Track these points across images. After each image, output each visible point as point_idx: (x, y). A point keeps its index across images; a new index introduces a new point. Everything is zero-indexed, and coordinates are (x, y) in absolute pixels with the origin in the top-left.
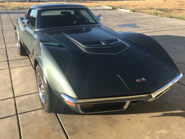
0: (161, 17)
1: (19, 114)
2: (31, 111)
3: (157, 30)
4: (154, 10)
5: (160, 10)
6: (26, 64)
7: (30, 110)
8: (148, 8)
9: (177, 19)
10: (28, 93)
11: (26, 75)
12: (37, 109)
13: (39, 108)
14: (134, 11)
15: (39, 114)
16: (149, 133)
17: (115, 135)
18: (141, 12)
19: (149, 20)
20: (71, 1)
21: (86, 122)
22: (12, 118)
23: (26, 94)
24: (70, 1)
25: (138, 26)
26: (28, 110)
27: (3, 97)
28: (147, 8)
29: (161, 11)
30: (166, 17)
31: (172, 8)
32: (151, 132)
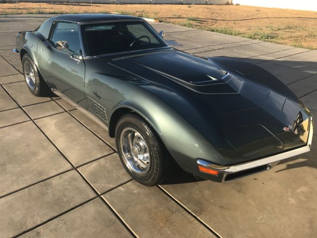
0: (200, 30)
1: (101, 195)
2: (117, 187)
3: (206, 49)
4: (185, 19)
5: (194, 20)
6: (56, 110)
7: (115, 186)
8: (176, 17)
9: (221, 33)
10: (93, 159)
11: (69, 128)
12: (124, 182)
13: (126, 181)
14: (160, 22)
15: (133, 190)
16: (290, 194)
17: (254, 204)
18: (170, 22)
19: (189, 34)
20: (57, 2)
21: (206, 192)
22: (94, 202)
23: (91, 160)
24: (55, 2)
25: (179, 43)
26: (112, 186)
27: (57, 170)
28: (174, 17)
29: (195, 22)
30: (207, 30)
31: (204, 18)
32: (292, 193)
